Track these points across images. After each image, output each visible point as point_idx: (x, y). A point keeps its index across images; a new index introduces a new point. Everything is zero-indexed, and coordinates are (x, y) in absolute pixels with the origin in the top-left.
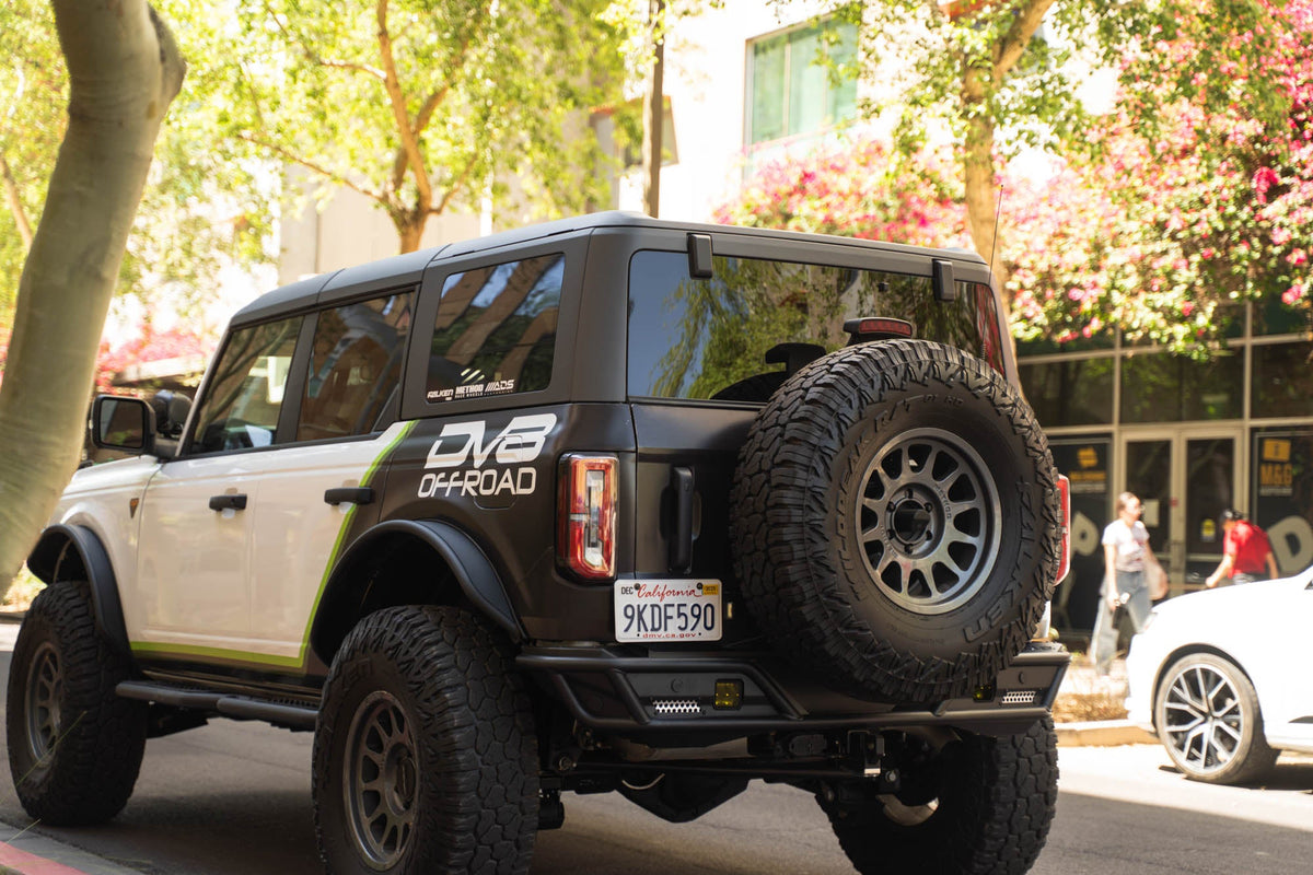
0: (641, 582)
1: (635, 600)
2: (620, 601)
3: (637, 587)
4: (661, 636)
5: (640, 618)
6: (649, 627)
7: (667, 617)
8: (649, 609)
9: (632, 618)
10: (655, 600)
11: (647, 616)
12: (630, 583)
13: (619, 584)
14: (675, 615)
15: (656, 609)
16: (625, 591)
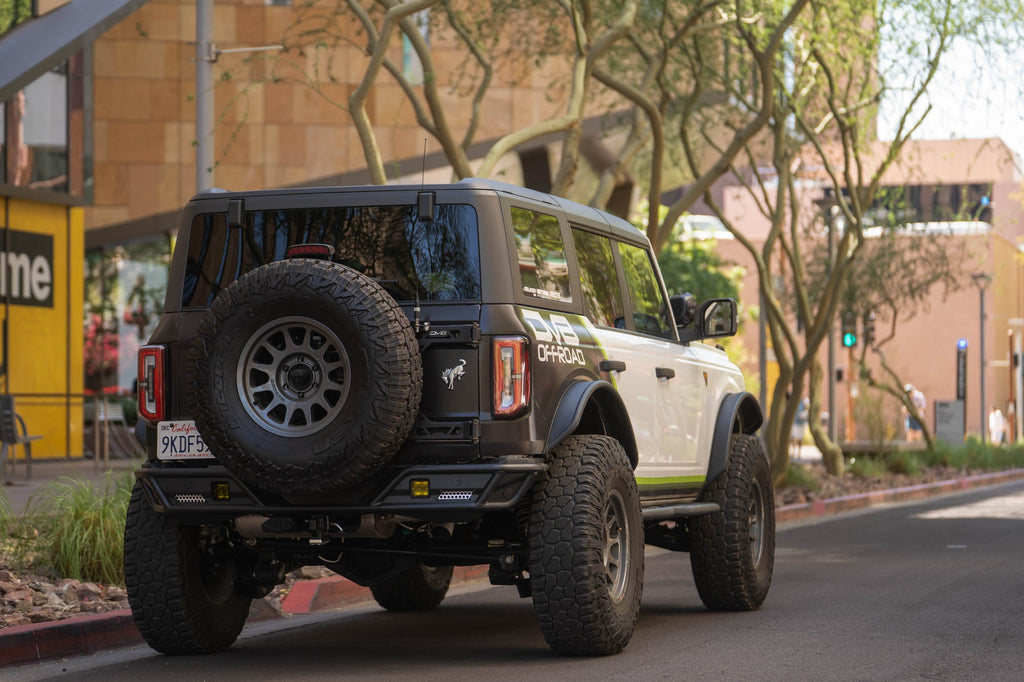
0: (174, 423)
1: (170, 433)
2: (161, 434)
3: (172, 426)
4: (186, 456)
5: (173, 444)
6: (178, 450)
7: (189, 444)
8: (178, 439)
9: (167, 444)
10: (183, 433)
11: (177, 443)
12: (168, 423)
13: (161, 424)
14: (195, 443)
15: (183, 439)
16: (164, 428)
